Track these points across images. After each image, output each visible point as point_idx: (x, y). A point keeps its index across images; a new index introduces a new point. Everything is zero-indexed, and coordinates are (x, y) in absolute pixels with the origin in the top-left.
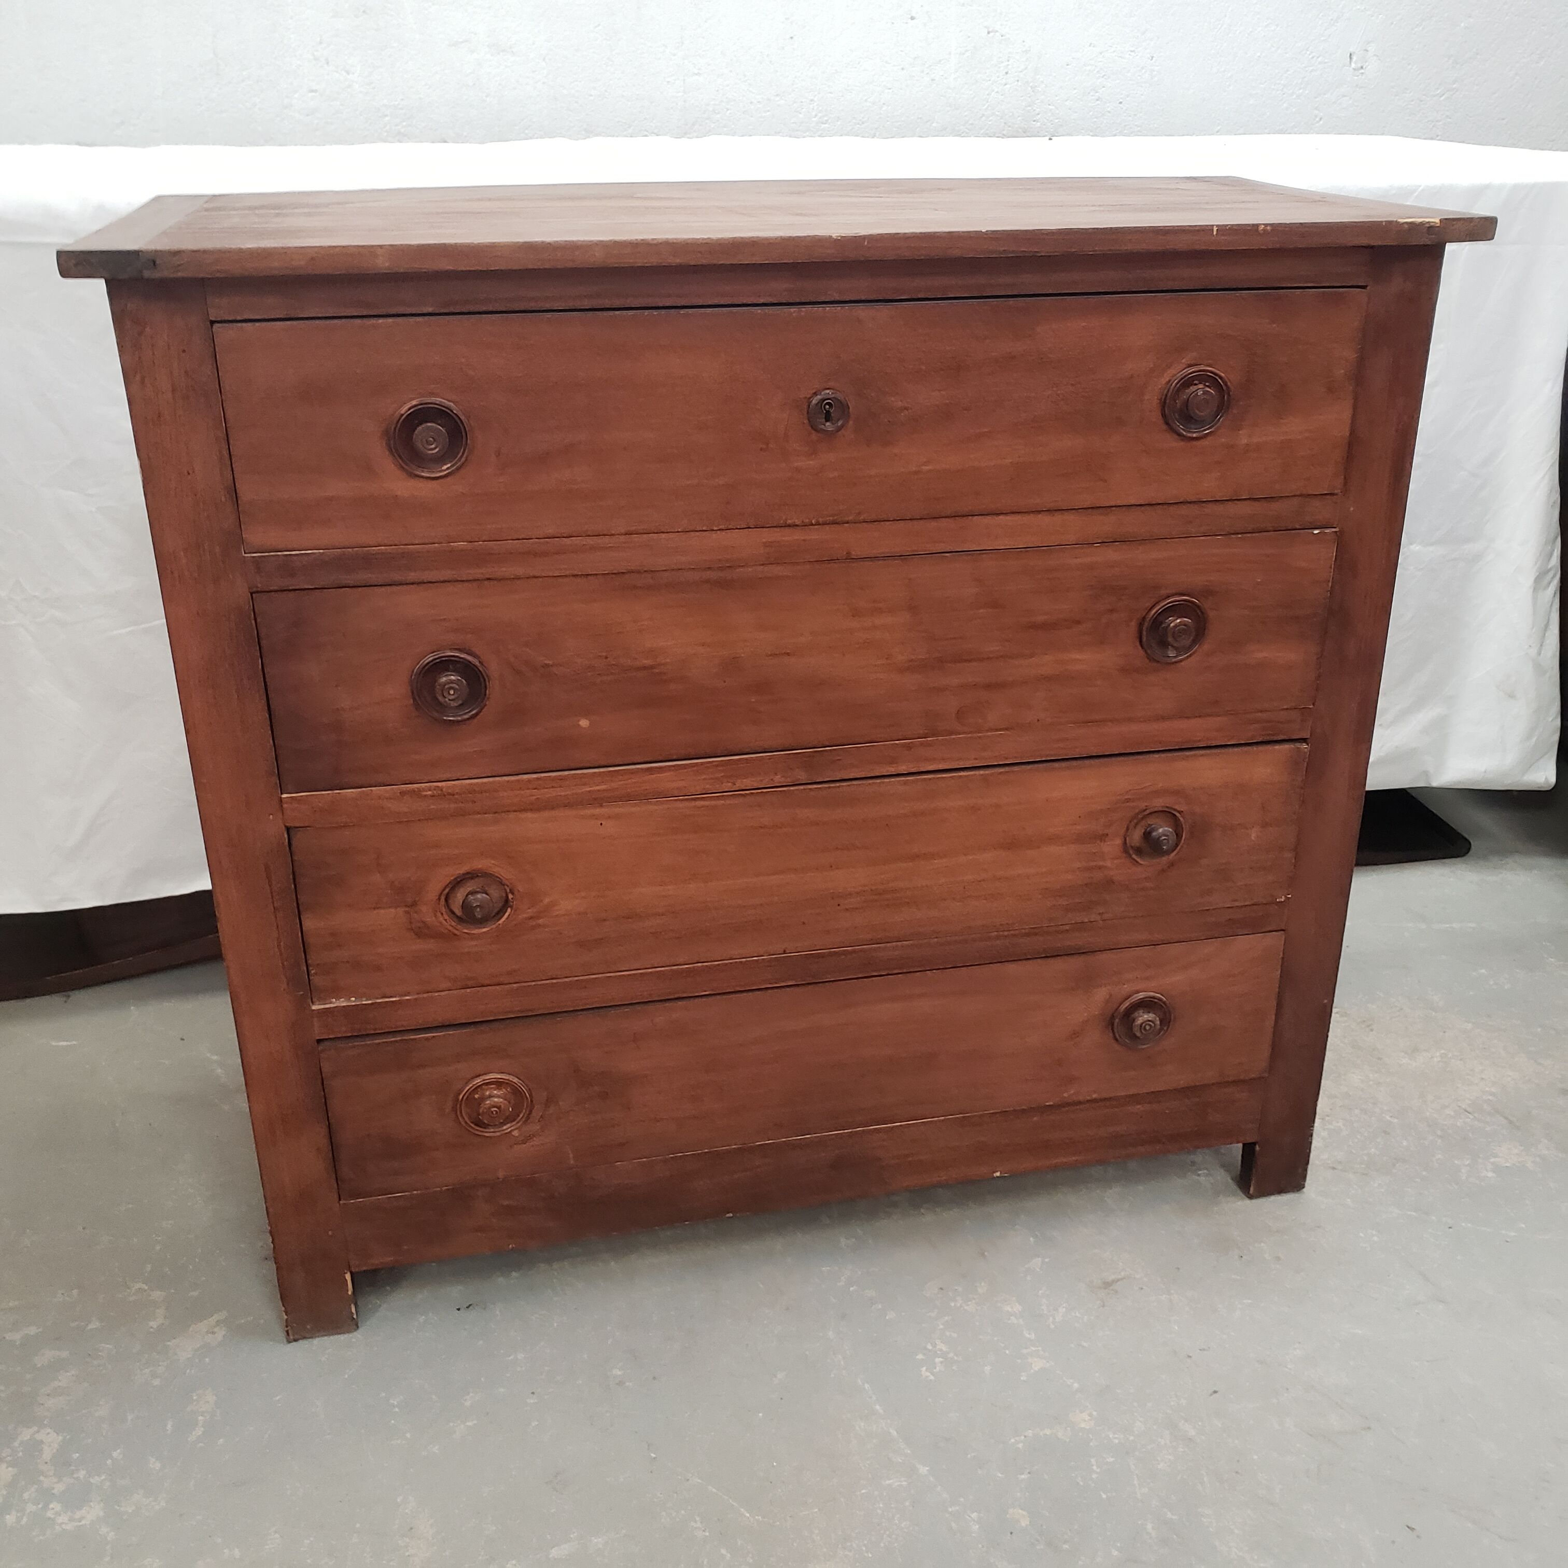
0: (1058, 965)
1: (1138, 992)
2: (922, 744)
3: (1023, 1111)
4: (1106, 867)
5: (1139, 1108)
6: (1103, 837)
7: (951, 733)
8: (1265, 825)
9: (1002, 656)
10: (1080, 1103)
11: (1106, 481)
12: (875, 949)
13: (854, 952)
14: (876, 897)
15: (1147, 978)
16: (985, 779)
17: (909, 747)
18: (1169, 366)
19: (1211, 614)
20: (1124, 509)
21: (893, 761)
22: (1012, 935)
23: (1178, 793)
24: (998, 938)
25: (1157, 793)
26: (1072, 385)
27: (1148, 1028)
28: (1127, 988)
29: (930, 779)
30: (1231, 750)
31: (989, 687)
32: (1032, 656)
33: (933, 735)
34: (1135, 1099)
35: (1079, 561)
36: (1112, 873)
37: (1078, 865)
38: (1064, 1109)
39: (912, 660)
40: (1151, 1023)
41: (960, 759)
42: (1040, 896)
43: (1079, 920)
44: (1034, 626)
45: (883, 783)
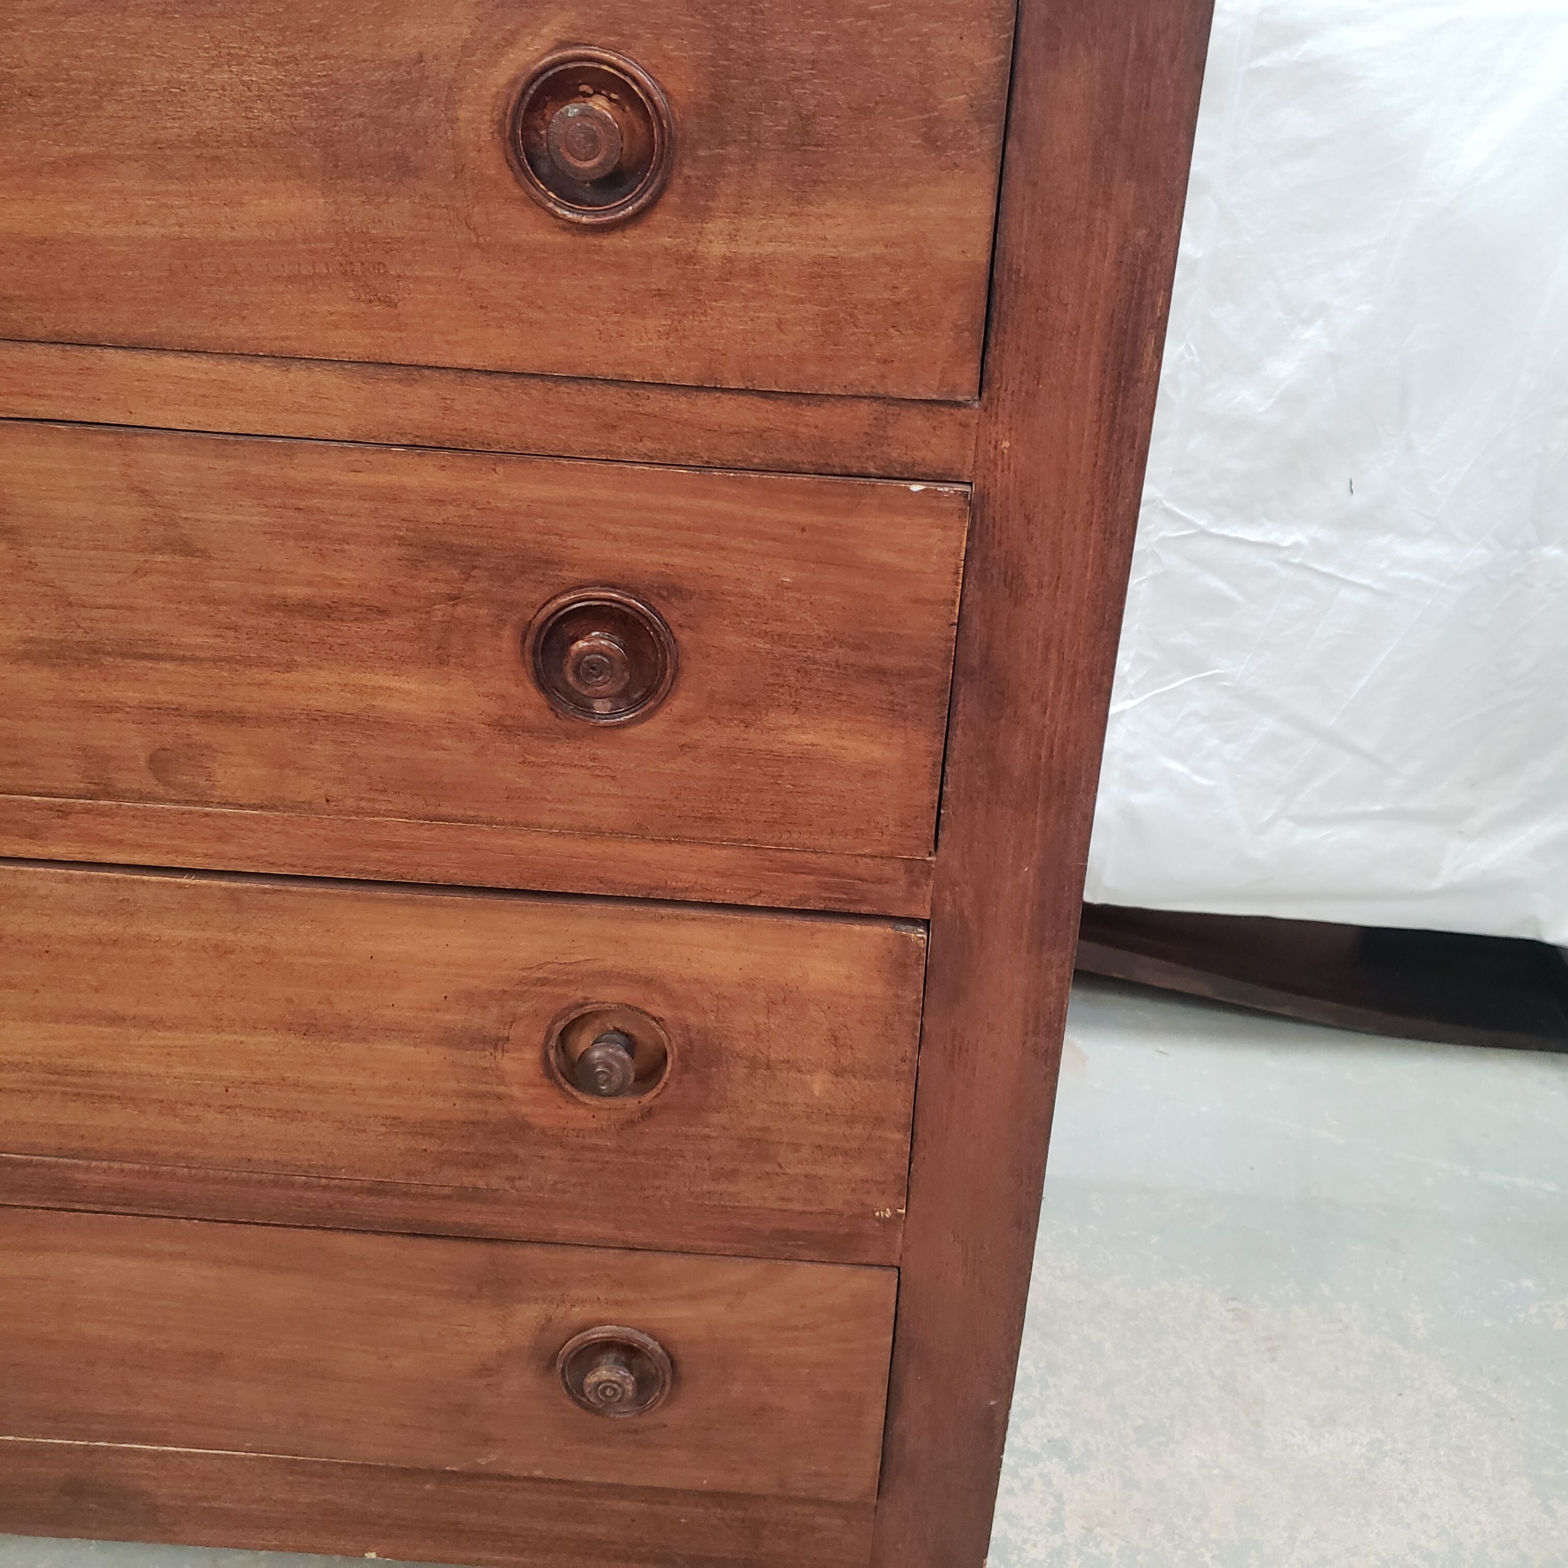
0: (437, 1251)
1: (602, 1323)
2: (88, 811)
3: (405, 1471)
4: (512, 1098)
5: (624, 1505)
6: (499, 1043)
7: (144, 797)
8: (839, 1072)
9: (221, 660)
10: (510, 1478)
11: (391, 304)
12: (69, 1167)
13: (29, 1164)
14: (54, 1078)
15: (618, 1303)
16: (232, 896)
17: (63, 812)
18: (511, 40)
19: (684, 637)
20: (451, 376)
21: (33, 835)
22: (336, 1186)
23: (649, 982)
24: (307, 1186)
25: (607, 977)
26: (277, 63)
27: (608, 1392)
28: (579, 1314)
29: (117, 881)
30: (756, 919)
31: (206, 716)
32: (289, 666)
33: (108, 796)
34: (620, 1491)
35: (361, 478)
36: (525, 1110)
37: (453, 1085)
38: (482, 1482)
39: (31, 641)
40: (615, 1386)
41: (175, 851)
42: (383, 1129)
43: (468, 1181)
44: (285, 606)
45: (22, 872)
